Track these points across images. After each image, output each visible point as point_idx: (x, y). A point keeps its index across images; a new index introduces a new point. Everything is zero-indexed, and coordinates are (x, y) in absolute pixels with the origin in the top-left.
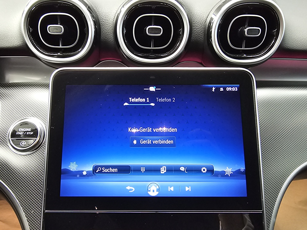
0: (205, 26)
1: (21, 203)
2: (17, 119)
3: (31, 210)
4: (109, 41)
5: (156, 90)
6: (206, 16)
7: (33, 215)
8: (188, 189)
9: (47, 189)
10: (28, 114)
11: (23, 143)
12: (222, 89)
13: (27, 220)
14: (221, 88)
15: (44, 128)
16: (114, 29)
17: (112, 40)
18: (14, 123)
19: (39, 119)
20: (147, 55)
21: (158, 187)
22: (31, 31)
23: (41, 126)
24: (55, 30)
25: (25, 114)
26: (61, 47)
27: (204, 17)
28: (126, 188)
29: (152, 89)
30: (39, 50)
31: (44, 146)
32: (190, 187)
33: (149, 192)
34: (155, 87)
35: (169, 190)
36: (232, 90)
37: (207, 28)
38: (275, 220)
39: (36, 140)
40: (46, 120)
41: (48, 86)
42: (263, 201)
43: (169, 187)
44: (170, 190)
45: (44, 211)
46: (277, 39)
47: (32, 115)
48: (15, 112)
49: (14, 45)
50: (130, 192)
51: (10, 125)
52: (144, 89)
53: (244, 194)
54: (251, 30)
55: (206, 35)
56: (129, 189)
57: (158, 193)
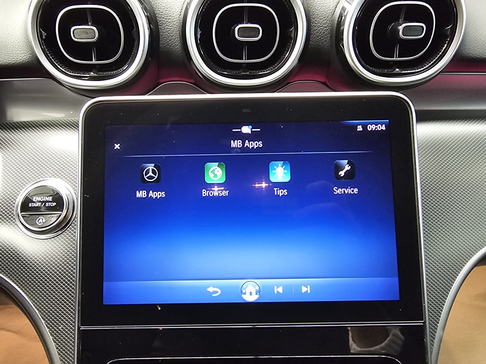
0: (333, 21)
2: (29, 182)
3: (58, 324)
4: (174, 51)
5: (252, 131)
6: (335, 4)
7: (62, 332)
8: (306, 289)
9: (82, 293)
10: (47, 174)
11: (41, 221)
12: (360, 128)
13: (54, 340)
14: (358, 127)
15: (72, 196)
16: (181, 30)
17: (177, 48)
18: (25, 188)
19: (64, 180)
20: (236, 73)
21: (257, 288)
22: (44, 37)
23: (68, 192)
24: (83, 35)
25: (42, 174)
26: (94, 62)
27: (331, 7)
28: (208, 289)
29: (246, 130)
30: (59, 69)
31: (74, 223)
32: (309, 286)
33: (243, 296)
34: (251, 127)
35: (276, 292)
36: (377, 129)
37: (335, 25)
38: (442, 334)
39: (60, 215)
40: (75, 182)
41: (76, 125)
42: (425, 306)
43: (275, 287)
44: (277, 291)
45: (79, 328)
46: (452, 42)
47: (53, 175)
48: (26, 170)
49: (18, 60)
50: (213, 295)
51: (18, 191)
52: (233, 130)
53: (395, 296)
54: (408, 27)
55: (334, 38)
56: (212, 291)
57: (257, 296)
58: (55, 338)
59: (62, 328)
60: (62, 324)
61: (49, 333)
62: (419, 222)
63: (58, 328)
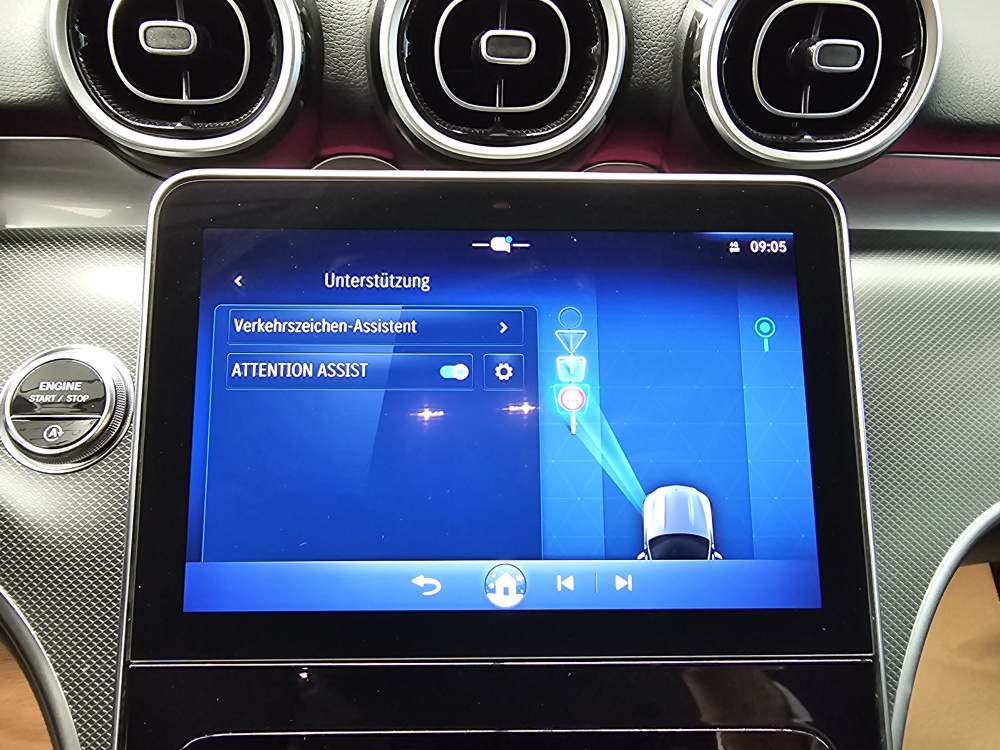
0: (677, 36)
1: (46, 639)
2: (34, 351)
3: (79, 662)
4: (353, 86)
5: (512, 248)
6: (682, 2)
7: (88, 681)
8: (624, 583)
9: (137, 587)
10: (73, 335)
11: (54, 433)
12: (734, 248)
13: (68, 698)
14: (732, 244)
15: (125, 383)
16: (368, 42)
17: (360, 80)
18: (24, 364)
19: (109, 349)
20: (480, 132)
21: (520, 578)
24: (165, 41)
25: (62, 335)
26: (185, 100)
27: (674, 7)
28: (413, 581)
29: (500, 244)
30: (111, 111)
31: (126, 441)
32: (630, 577)
33: (490, 596)
34: (510, 239)
35: (559, 589)
36: (769, 250)
37: (683, 45)
38: (909, 691)
39: (97, 422)
40: (132, 354)
41: (140, 240)
42: (875, 621)
43: (559, 577)
44: (562, 586)
45: (126, 664)
46: (917, 81)
47: (86, 339)
48: (26, 328)
49: (24, 94)
50: (425, 594)
51: (8, 371)
52: (474, 245)
53: (811, 599)
54: (829, 48)
55: (681, 70)
56: (422, 585)
57: (520, 597)
58: (72, 694)
59: (89, 671)
60: (90, 662)
61: (59, 683)
62: (859, 444)
63: (79, 671)
